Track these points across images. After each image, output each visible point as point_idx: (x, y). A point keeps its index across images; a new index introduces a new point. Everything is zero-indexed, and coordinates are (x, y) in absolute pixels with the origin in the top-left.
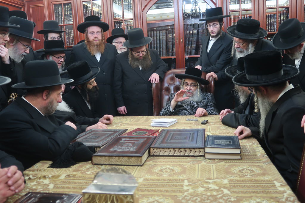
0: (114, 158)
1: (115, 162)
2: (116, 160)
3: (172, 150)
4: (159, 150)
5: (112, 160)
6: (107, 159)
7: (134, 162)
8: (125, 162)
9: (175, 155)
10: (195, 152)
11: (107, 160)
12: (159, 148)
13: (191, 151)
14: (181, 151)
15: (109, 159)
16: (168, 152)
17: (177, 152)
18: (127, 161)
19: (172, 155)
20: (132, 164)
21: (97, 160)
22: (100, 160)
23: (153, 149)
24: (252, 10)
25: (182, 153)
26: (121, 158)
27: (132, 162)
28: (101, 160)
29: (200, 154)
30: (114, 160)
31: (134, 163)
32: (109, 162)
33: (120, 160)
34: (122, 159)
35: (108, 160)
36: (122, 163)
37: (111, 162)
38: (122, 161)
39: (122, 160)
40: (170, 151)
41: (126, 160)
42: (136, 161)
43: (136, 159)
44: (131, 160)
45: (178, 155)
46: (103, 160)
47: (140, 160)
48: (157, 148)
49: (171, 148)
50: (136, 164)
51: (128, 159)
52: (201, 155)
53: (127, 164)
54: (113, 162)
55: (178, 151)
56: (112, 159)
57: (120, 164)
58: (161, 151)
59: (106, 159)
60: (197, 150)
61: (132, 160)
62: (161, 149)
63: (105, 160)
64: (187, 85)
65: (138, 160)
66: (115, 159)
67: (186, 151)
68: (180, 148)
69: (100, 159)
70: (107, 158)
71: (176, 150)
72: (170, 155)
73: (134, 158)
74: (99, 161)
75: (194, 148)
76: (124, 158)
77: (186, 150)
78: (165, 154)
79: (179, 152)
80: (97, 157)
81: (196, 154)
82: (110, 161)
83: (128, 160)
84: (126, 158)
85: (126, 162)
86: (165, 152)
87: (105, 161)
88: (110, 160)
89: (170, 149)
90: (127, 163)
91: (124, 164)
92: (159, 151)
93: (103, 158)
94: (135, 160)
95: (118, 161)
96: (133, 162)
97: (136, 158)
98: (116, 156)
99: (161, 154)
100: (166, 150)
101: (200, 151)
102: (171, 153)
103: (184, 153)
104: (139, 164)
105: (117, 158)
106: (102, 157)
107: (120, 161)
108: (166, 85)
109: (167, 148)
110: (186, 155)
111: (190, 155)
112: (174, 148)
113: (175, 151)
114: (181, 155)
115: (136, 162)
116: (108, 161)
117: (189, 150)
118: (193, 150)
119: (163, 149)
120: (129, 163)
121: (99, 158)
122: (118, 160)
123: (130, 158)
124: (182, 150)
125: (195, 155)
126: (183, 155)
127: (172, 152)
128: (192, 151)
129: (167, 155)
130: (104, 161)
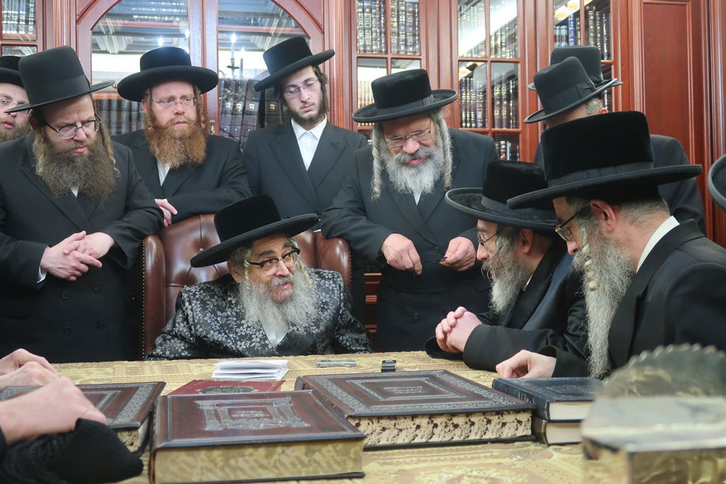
0: (250, 451)
1: (252, 468)
2: (256, 461)
3: (423, 422)
4: (376, 426)
5: (241, 462)
6: (219, 459)
7: (332, 462)
8: (293, 465)
9: (435, 439)
10: (504, 424)
11: (216, 465)
12: (380, 418)
13: (489, 422)
14: (456, 426)
15: (227, 460)
16: (412, 430)
17: (440, 428)
18: (302, 463)
19: (424, 440)
20: (322, 474)
21: (174, 468)
22: (184, 466)
23: (357, 422)
24: (420, 59)
25: (458, 432)
26: (279, 449)
27: (324, 464)
28: (193, 467)
29: (520, 433)
30: (247, 462)
31: (330, 466)
32: (227, 470)
33: (276, 457)
34: (283, 452)
35: (221, 464)
36: (282, 469)
37: (234, 469)
38: (282, 464)
39: (284, 459)
40: (418, 427)
41: (298, 458)
42: (339, 459)
43: (336, 451)
44: (317, 456)
45: (447, 439)
46: (199, 464)
47: (352, 455)
48: (370, 418)
49: (423, 415)
50: (338, 470)
51: (306, 454)
52: (524, 434)
53: (304, 475)
54: (241, 470)
55: (446, 426)
56: (240, 460)
57: (271, 476)
58: (384, 429)
59: (213, 461)
60: (509, 418)
61: (324, 456)
62: (384, 423)
63: (210, 465)
64: (272, 260)
65: (347, 453)
66: (250, 459)
67: (473, 424)
68: (453, 414)
69: (185, 462)
70: (216, 454)
71: (438, 421)
72: (418, 440)
73: (330, 447)
74: (182, 470)
75: (499, 412)
76: (289, 450)
77: (474, 419)
78: (400, 441)
79: (447, 430)
80: (174, 454)
81: (507, 433)
82: (230, 467)
83: (305, 459)
84: (299, 451)
85: (299, 466)
86: (401, 430)
87: (209, 470)
88: (232, 462)
89: (417, 421)
90: (300, 472)
91: (287, 475)
92: (379, 429)
93: (203, 454)
94: (335, 455)
95: (262, 466)
96: (328, 463)
97: (340, 446)
98: (256, 445)
99: (383, 442)
100: (403, 423)
101: (520, 422)
102: (420, 436)
103: (466, 431)
104: (349, 471)
105: (262, 451)
106: (195, 453)
107: (275, 462)
108: (181, 266)
109: (405, 416)
110: (472, 437)
111: (486, 437)
112: (431, 416)
113: (436, 426)
114: (456, 439)
115: (337, 463)
116: (222, 469)
117: (482, 418)
118: (495, 419)
119: (393, 422)
120: (311, 469)
121: (183, 456)
122: (265, 462)
123: (317, 447)
124: (459, 420)
125: (504, 436)
126: (462, 438)
127: (422, 429)
128: (493, 423)
129: (407, 441)
130: (202, 468)
